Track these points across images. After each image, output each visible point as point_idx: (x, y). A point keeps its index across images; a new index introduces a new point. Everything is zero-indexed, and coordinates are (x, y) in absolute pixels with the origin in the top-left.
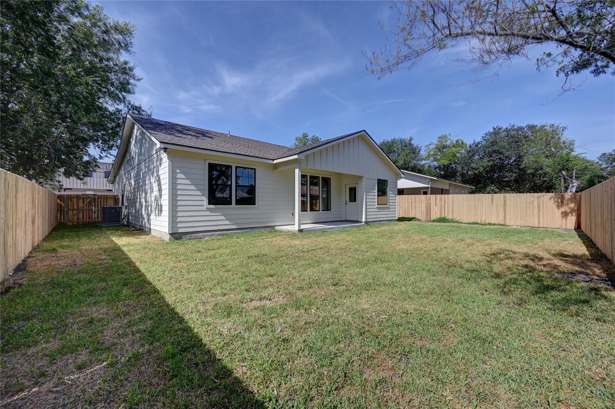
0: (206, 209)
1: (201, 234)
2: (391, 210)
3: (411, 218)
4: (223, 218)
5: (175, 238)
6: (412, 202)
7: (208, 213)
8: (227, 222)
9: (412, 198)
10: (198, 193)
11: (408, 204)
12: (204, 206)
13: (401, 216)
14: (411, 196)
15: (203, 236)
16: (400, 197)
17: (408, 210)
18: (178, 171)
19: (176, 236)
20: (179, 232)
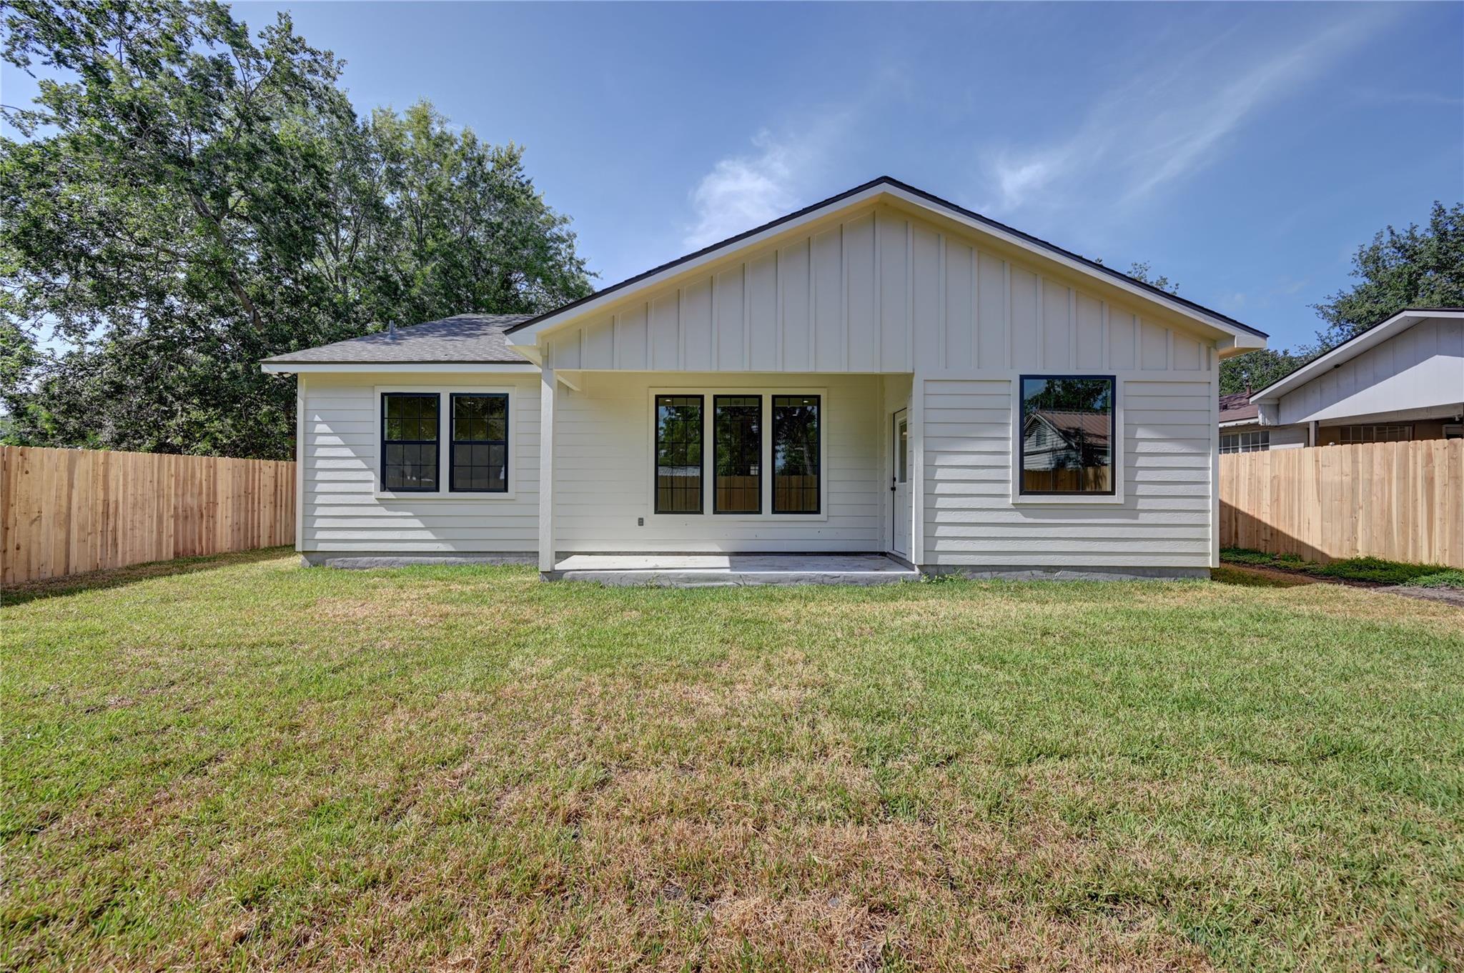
0: (377, 502)
1: (366, 559)
2: (1144, 518)
3: (1395, 566)
4: (417, 523)
5: (311, 562)
6: (1430, 482)
7: (381, 511)
8: (428, 535)
9: (1429, 458)
10: (359, 464)
11: (1404, 491)
12: (370, 493)
13: (1362, 555)
14: (1422, 445)
15: (371, 563)
16: (1354, 454)
17: (1404, 523)
18: (317, 418)
19: (314, 557)
20: (318, 549)
